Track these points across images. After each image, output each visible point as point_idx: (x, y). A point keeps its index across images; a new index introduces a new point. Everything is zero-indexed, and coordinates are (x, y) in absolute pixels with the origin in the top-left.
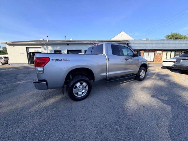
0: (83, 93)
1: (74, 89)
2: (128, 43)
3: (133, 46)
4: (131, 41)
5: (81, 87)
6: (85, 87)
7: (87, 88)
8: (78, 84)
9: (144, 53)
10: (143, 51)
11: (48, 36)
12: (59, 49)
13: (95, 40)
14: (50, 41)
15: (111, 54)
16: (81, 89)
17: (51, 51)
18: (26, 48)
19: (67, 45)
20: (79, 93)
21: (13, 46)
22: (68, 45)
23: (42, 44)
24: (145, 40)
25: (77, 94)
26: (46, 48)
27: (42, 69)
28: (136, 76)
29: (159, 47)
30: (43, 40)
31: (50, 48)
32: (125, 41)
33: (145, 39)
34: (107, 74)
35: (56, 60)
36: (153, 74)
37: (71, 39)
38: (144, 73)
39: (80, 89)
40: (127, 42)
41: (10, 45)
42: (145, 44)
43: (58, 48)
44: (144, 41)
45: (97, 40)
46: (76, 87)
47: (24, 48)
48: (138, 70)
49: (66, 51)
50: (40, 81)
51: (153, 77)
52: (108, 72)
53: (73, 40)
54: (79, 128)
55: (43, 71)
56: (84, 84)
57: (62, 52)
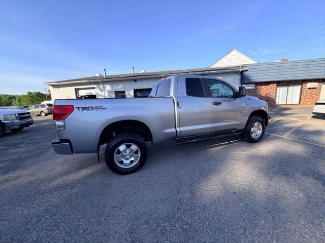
0: (132, 162)
1: (115, 155)
2: (242, 72)
3: (253, 75)
4: (249, 68)
5: (128, 151)
6: (136, 153)
7: (139, 155)
8: (122, 148)
9: (278, 88)
10: (276, 84)
11: (105, 70)
12: (122, 88)
13: (183, 70)
14: (108, 76)
15: (185, 94)
16: (128, 155)
17: (109, 92)
18: (76, 89)
19: (133, 82)
20: (125, 161)
21: (59, 88)
22: (135, 81)
23: (97, 83)
24: (278, 63)
25: (122, 162)
26: (102, 88)
27: (63, 124)
28: (240, 133)
29: (310, 74)
30: (100, 75)
31: (108, 87)
32: (239, 67)
33: (279, 61)
34: (178, 130)
35: (84, 109)
36: (287, 129)
37: (142, 71)
38: (261, 127)
39: (126, 155)
40: (241, 70)
41: (54, 86)
42: (278, 71)
43: (120, 87)
44: (276, 66)
45: (186, 70)
46: (119, 152)
47: (72, 89)
48: (246, 122)
49: (133, 91)
50: (62, 141)
51: (284, 136)
52: (179, 126)
53: (145, 73)
54: (105, 219)
55: (64, 126)
56: (134, 147)
57: (127, 93)
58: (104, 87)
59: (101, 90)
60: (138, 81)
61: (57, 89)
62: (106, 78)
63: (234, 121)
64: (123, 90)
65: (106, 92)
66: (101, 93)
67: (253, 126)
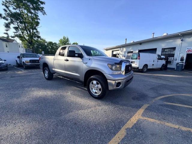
11: (126, 39)
15: (58, 55)
17: (125, 52)
18: (112, 51)
19: (139, 45)
23: (120, 47)
26: (122, 50)
30: (133, 42)
31: (125, 49)
49: (137, 51)
57: (134, 52)
58: (123, 49)
59: (121, 51)
60: (142, 44)
61: (107, 51)
62: (126, 44)
63: (76, 73)
64: (132, 51)
65: (123, 52)
66: (121, 53)
67: (93, 83)
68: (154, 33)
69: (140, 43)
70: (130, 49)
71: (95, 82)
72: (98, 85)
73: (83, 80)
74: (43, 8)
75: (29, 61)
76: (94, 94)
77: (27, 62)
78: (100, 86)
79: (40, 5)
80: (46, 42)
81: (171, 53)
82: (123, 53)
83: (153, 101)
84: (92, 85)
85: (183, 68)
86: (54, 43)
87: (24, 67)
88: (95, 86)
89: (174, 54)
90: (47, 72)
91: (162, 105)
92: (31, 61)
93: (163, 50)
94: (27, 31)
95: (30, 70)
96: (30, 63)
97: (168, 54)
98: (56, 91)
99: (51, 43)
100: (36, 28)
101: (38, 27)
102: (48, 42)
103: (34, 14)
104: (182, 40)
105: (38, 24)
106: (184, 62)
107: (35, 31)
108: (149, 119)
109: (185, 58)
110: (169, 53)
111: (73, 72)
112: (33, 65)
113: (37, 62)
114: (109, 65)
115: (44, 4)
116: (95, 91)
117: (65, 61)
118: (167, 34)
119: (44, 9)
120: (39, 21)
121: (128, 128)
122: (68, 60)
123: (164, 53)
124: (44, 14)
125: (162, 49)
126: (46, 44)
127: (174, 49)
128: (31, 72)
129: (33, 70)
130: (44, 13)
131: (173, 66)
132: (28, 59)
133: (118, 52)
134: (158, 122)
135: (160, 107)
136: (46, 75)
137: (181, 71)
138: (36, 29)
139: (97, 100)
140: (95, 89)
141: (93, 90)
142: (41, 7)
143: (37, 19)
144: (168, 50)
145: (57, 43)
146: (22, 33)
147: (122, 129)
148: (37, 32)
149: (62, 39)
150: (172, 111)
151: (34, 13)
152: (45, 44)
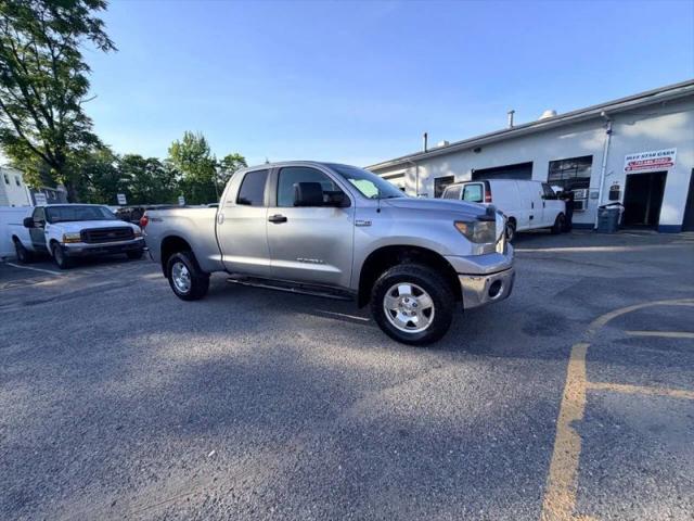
0: (186, 287)
1: (173, 273)
6: (188, 277)
7: (190, 281)
11: (426, 135)
15: (234, 202)
16: (181, 277)
17: (425, 181)
19: (474, 154)
23: (407, 165)
26: (414, 174)
30: (446, 143)
31: (424, 171)
49: (470, 174)
57: (456, 180)
58: (418, 171)
59: (412, 178)
60: (483, 150)
62: (426, 151)
63: (324, 263)
64: (450, 174)
65: (420, 181)
66: (412, 184)
67: (396, 293)
68: (513, 112)
69: (477, 147)
70: (444, 169)
71: (405, 288)
72: (420, 298)
73: (356, 287)
74: (100, 22)
75: (78, 236)
76: (401, 329)
77: (72, 241)
78: (426, 300)
79: (83, 11)
80: (115, 159)
81: (580, 175)
82: (420, 185)
83: (593, 332)
84: (393, 298)
85: (619, 222)
86: (149, 161)
87: (60, 262)
88: (407, 301)
89: (589, 179)
90: (185, 270)
91: (624, 341)
92: (86, 235)
93: (555, 166)
94: (36, 118)
95: (87, 272)
96: (84, 244)
97: (570, 180)
98: (250, 338)
99: (134, 161)
100: (77, 103)
101: (84, 97)
102: (122, 157)
103: (63, 47)
104: (609, 132)
105: (81, 85)
106: (621, 201)
107: (71, 115)
108: (615, 386)
109: (622, 189)
110: (573, 175)
111: (306, 262)
112: (98, 249)
113: (111, 235)
114: (460, 226)
115: (101, 8)
116: (405, 320)
117: (272, 224)
118: (554, 112)
119: (102, 28)
120: (84, 73)
121: (573, 421)
122: (284, 220)
123: (558, 176)
124: (104, 48)
125: (550, 163)
126: (115, 165)
127: (588, 160)
128: (99, 278)
129: (100, 271)
130: (107, 45)
131: (588, 217)
132: (76, 228)
133: (401, 182)
134: (648, 392)
135: (623, 347)
136: (181, 284)
137: (613, 232)
138: (77, 109)
139: (418, 349)
140: (405, 314)
141: (399, 316)
142: (89, 21)
143: (76, 66)
144: (568, 166)
145: (160, 161)
146: (17, 123)
147: (559, 426)
148: (81, 118)
149: (181, 142)
150: (662, 355)
151: (62, 42)
152: (112, 167)
